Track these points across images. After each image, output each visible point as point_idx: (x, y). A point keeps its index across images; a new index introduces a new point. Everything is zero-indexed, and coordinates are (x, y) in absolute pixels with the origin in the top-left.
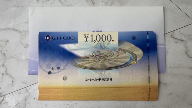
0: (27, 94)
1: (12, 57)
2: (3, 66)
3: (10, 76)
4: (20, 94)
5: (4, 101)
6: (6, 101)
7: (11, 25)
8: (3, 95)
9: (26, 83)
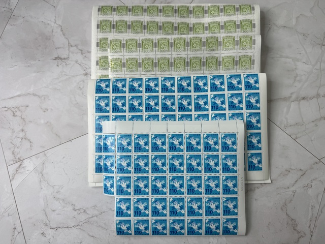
0: (44, 158)
1: (31, 122)
2: (23, 130)
3: (29, 140)
4: (38, 158)
5: (22, 166)
6: (24, 166)
7: (31, 90)
8: (22, 159)
9: (44, 147)
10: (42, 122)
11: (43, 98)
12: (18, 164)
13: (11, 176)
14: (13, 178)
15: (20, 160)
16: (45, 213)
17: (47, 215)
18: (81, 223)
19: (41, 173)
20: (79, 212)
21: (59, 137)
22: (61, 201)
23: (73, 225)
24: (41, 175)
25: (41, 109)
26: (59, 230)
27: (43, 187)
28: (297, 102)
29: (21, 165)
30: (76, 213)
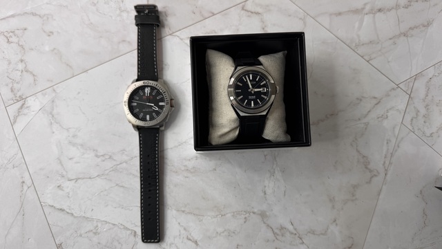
10: (47, 48)
11: (45, 18)
12: (20, 104)
13: (12, 118)
14: (15, 122)
15: (22, 99)
16: (61, 162)
17: (62, 165)
18: (107, 172)
19: (51, 113)
20: (103, 159)
21: (70, 67)
22: (79, 147)
23: (97, 174)
24: (50, 116)
25: (44, 32)
26: (79, 181)
27: (54, 130)
28: (372, 15)
29: (23, 104)
30: (99, 160)
